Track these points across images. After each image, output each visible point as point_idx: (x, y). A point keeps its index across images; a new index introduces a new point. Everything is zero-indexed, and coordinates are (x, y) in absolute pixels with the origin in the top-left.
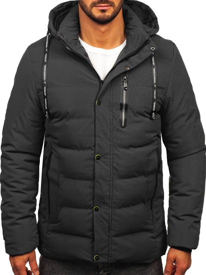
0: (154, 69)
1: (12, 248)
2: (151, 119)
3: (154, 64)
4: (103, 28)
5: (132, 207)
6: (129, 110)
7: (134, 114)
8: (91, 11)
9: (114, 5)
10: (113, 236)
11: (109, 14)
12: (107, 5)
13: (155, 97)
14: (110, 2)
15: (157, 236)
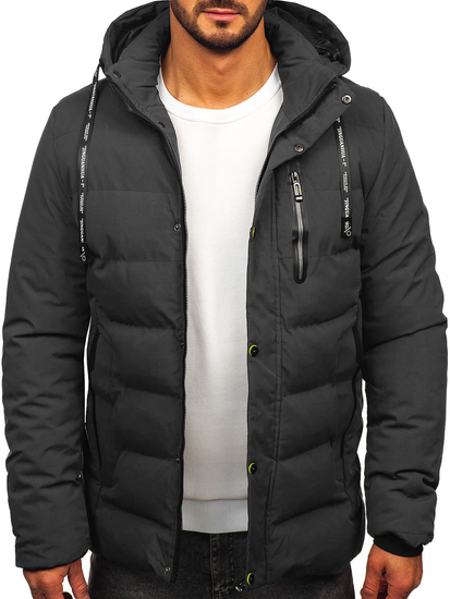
1: (28, 552)
4: (222, 63)
8: (195, 21)
11: (234, 30)
14: (237, 6)
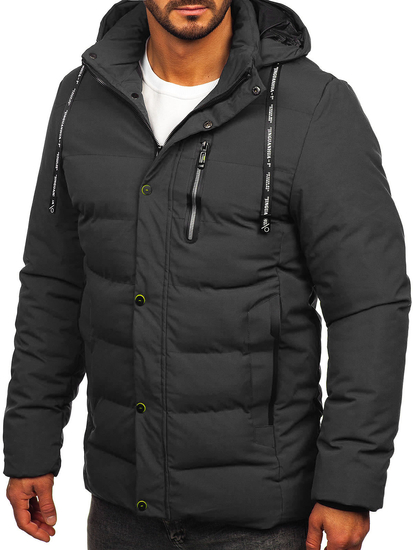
0: (270, 131)
2: (261, 232)
3: (270, 119)
5: (212, 413)
6: (204, 209)
7: (215, 219)
8: (167, 17)
9: (214, 6)
10: (172, 467)
11: (203, 23)
12: (199, 6)
13: (267, 187)
14: (206, 1)
15: (284, 478)
